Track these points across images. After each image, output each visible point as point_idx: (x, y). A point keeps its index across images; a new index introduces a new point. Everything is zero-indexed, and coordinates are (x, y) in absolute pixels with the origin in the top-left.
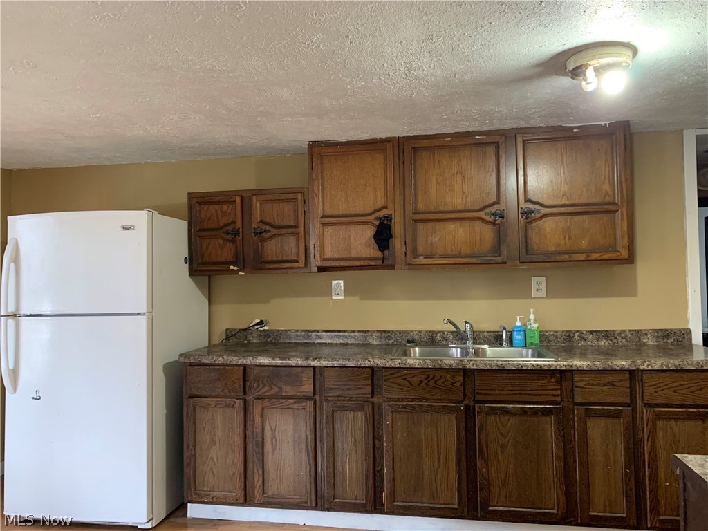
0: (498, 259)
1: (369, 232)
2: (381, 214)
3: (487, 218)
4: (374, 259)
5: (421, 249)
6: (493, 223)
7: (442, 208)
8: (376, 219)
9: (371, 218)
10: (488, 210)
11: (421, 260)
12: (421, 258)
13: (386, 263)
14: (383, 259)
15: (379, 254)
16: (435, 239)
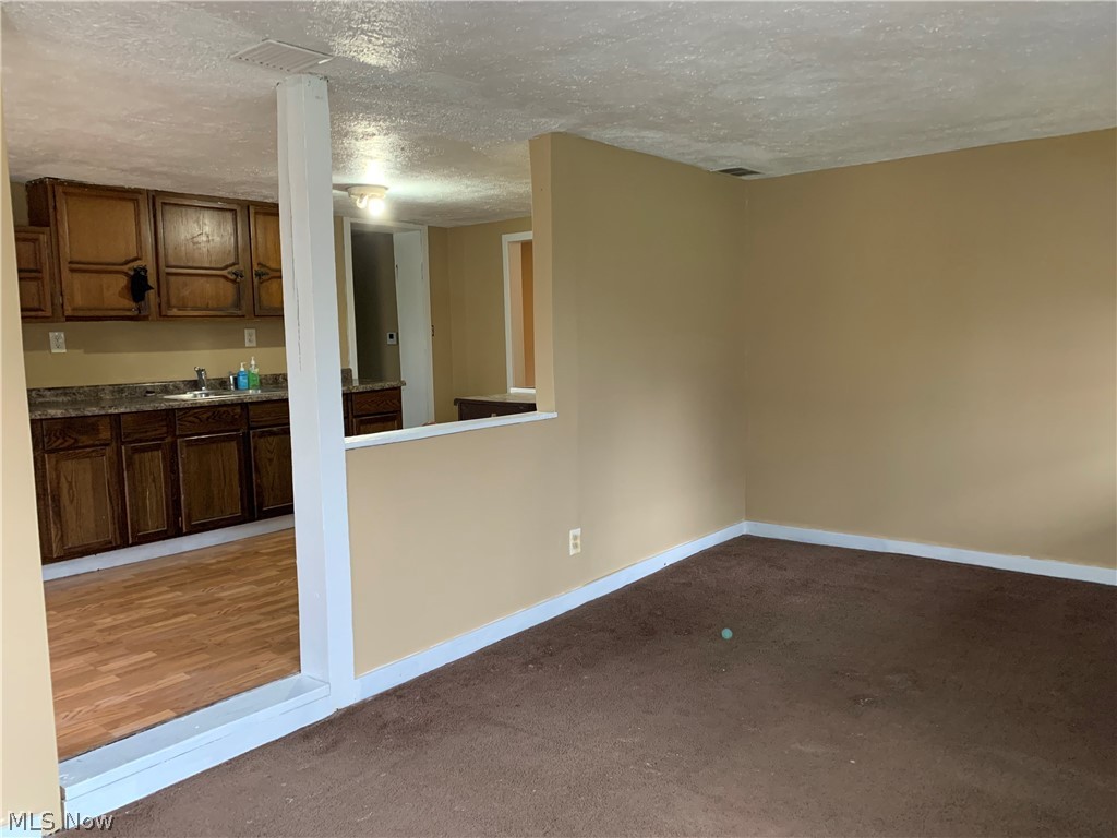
0: (239, 313)
1: (123, 281)
2: (135, 264)
3: (230, 277)
4: (130, 310)
5: (173, 302)
6: (234, 281)
7: (190, 264)
8: (129, 269)
9: (125, 268)
10: (230, 269)
11: (175, 312)
12: (175, 310)
13: (143, 314)
14: (139, 310)
15: (134, 305)
16: (186, 293)
